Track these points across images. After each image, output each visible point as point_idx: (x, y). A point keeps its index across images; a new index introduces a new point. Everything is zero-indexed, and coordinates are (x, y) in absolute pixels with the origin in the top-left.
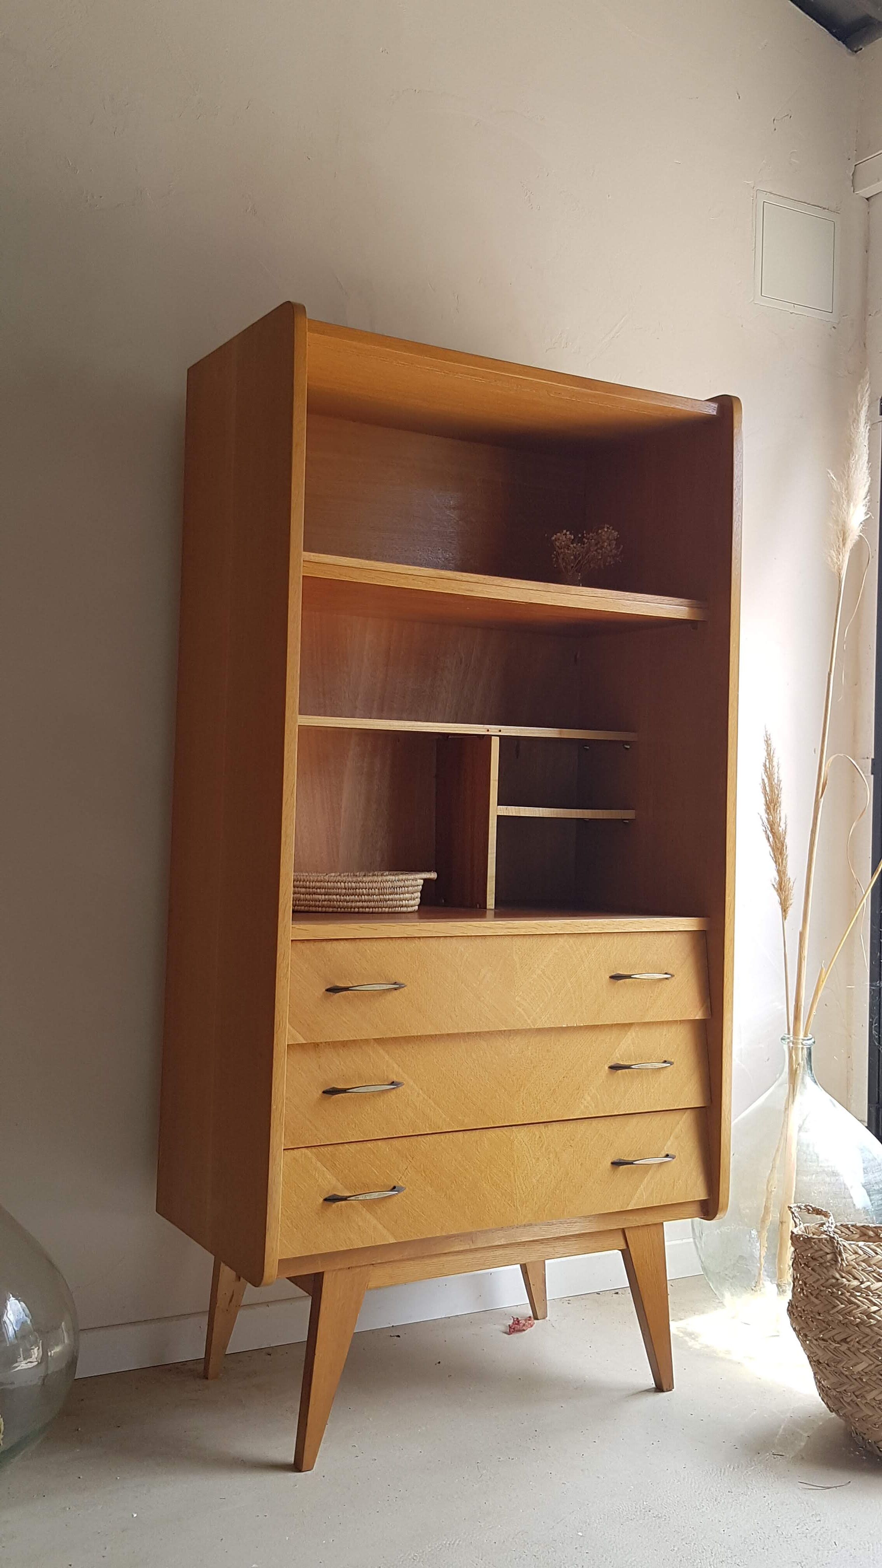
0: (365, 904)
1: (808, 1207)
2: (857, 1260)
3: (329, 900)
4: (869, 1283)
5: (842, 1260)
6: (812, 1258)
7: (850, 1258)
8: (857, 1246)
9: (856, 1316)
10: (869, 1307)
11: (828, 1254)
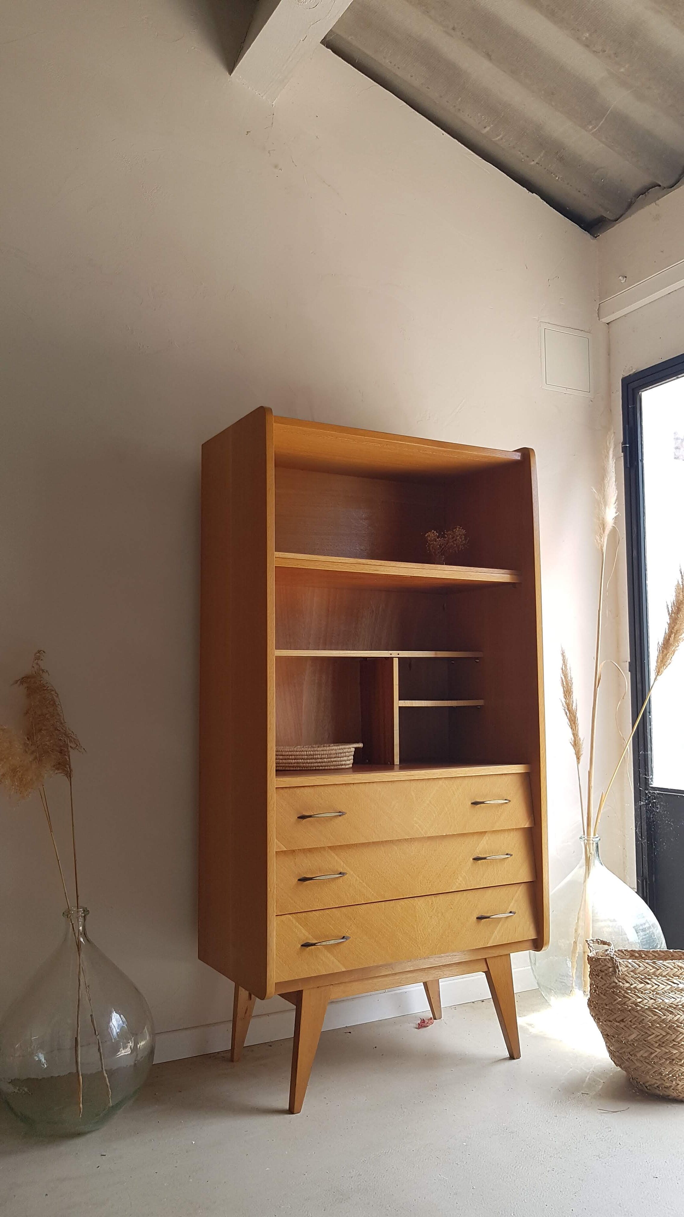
0: (319, 764)
1: (598, 940)
2: (628, 971)
3: (297, 763)
4: (636, 985)
5: (619, 971)
6: (601, 971)
7: (623, 970)
8: (628, 962)
9: (629, 1005)
10: (636, 1000)
11: (610, 968)
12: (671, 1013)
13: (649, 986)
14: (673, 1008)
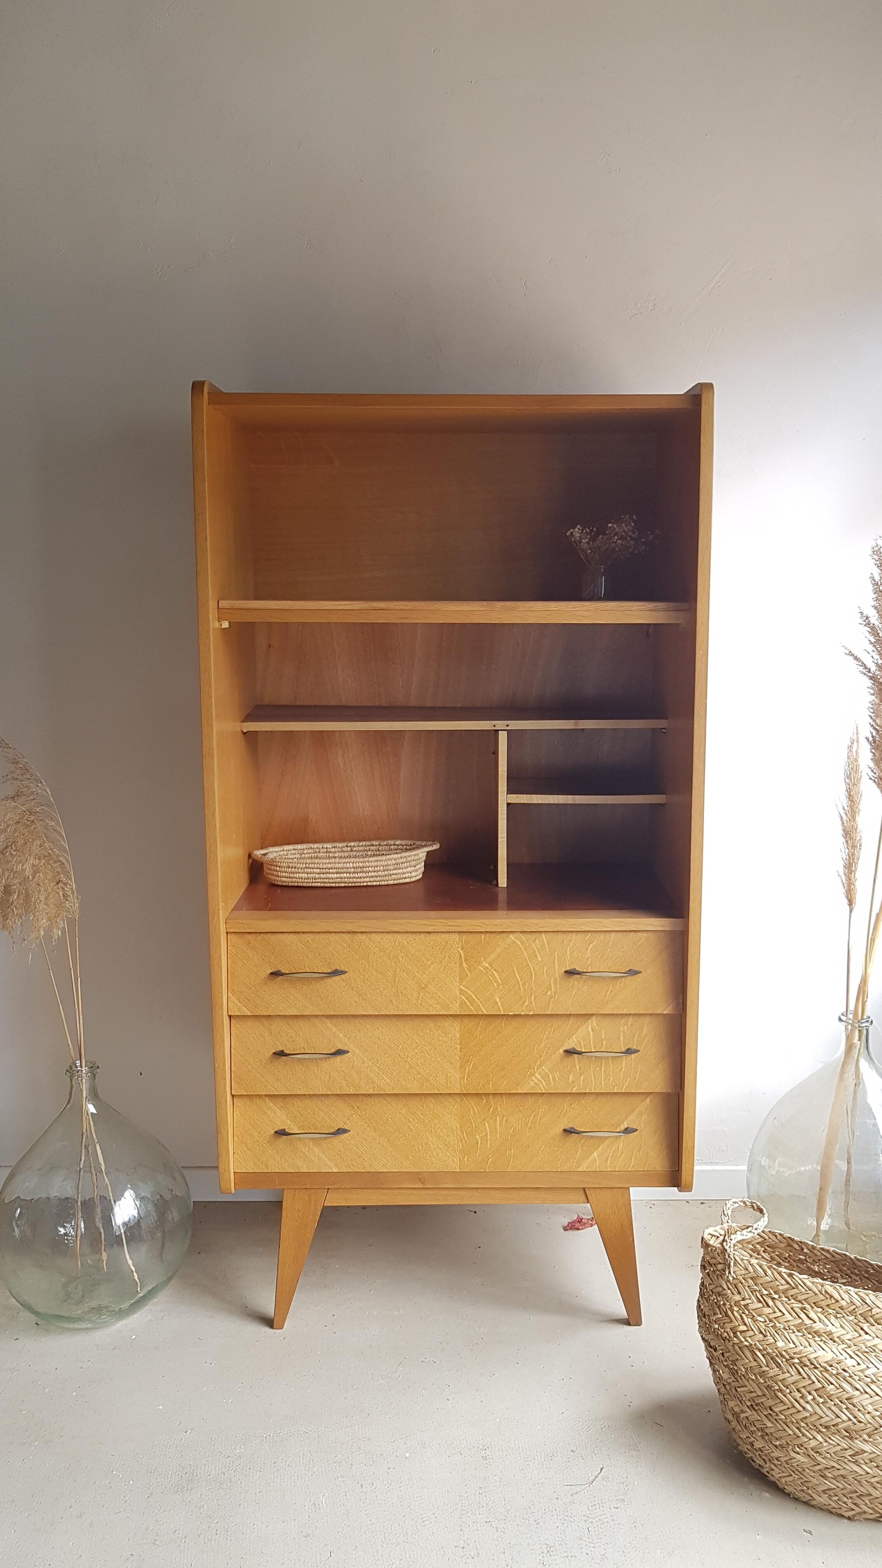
2: (746, 1276)
4: (749, 1301)
5: (730, 1273)
6: (710, 1263)
7: (739, 1272)
8: (749, 1262)
10: (739, 1325)
11: (720, 1264)
12: (778, 1366)
13: (767, 1310)
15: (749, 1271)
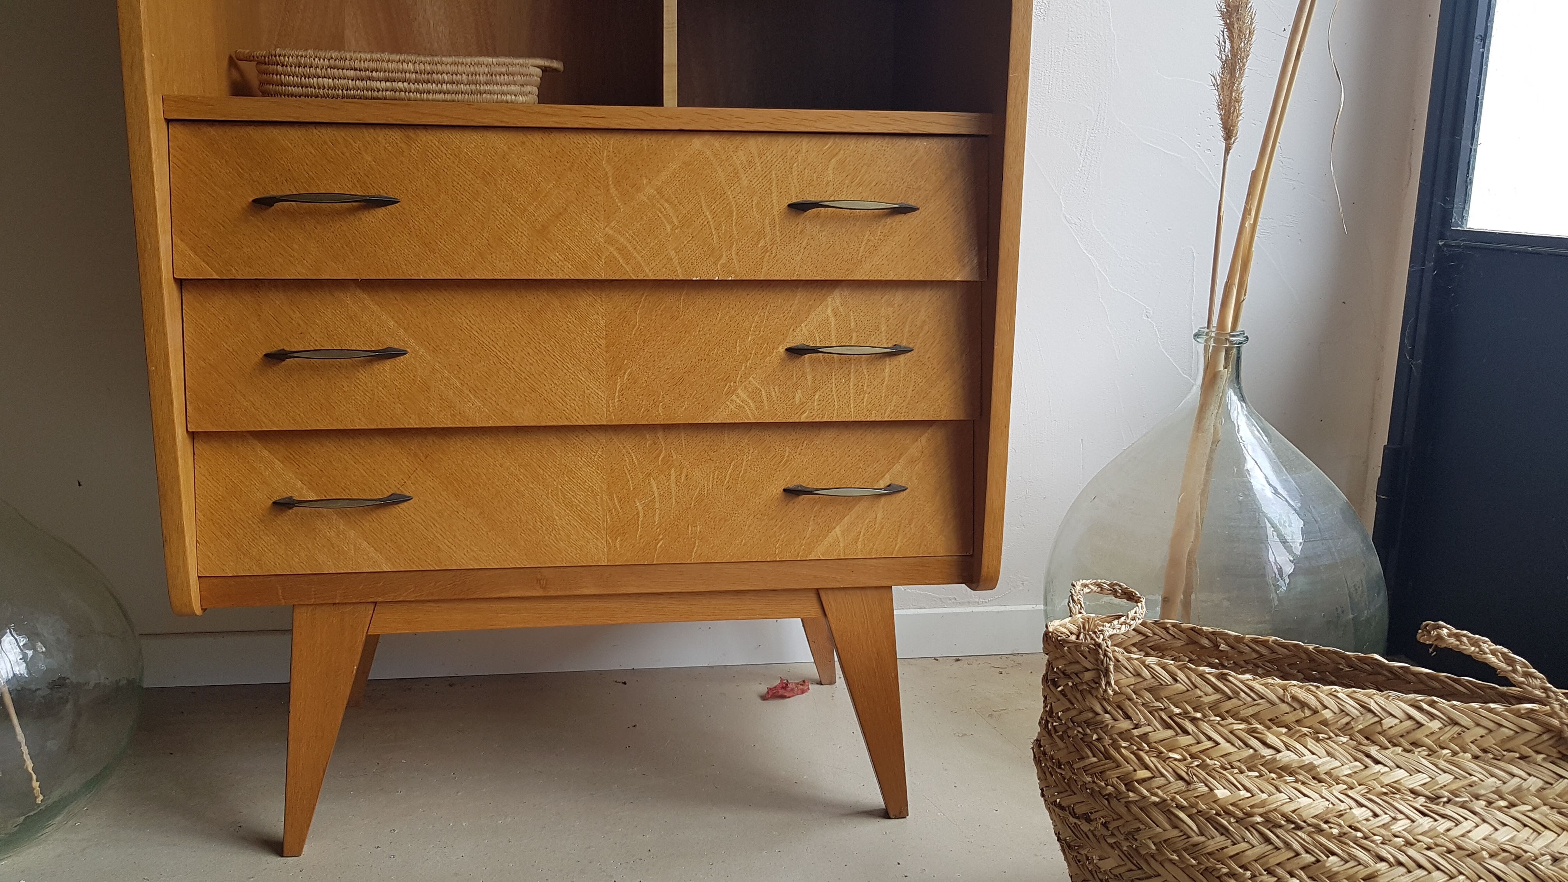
1: (1117, 587)
2: (1138, 687)
4: (1149, 728)
5: (1108, 683)
6: (1063, 673)
7: (1124, 682)
8: (1143, 663)
9: (1110, 781)
10: (1135, 770)
11: (1088, 670)
12: (1224, 832)
13: (1185, 740)
14: (1234, 817)
15: (1142, 677)
